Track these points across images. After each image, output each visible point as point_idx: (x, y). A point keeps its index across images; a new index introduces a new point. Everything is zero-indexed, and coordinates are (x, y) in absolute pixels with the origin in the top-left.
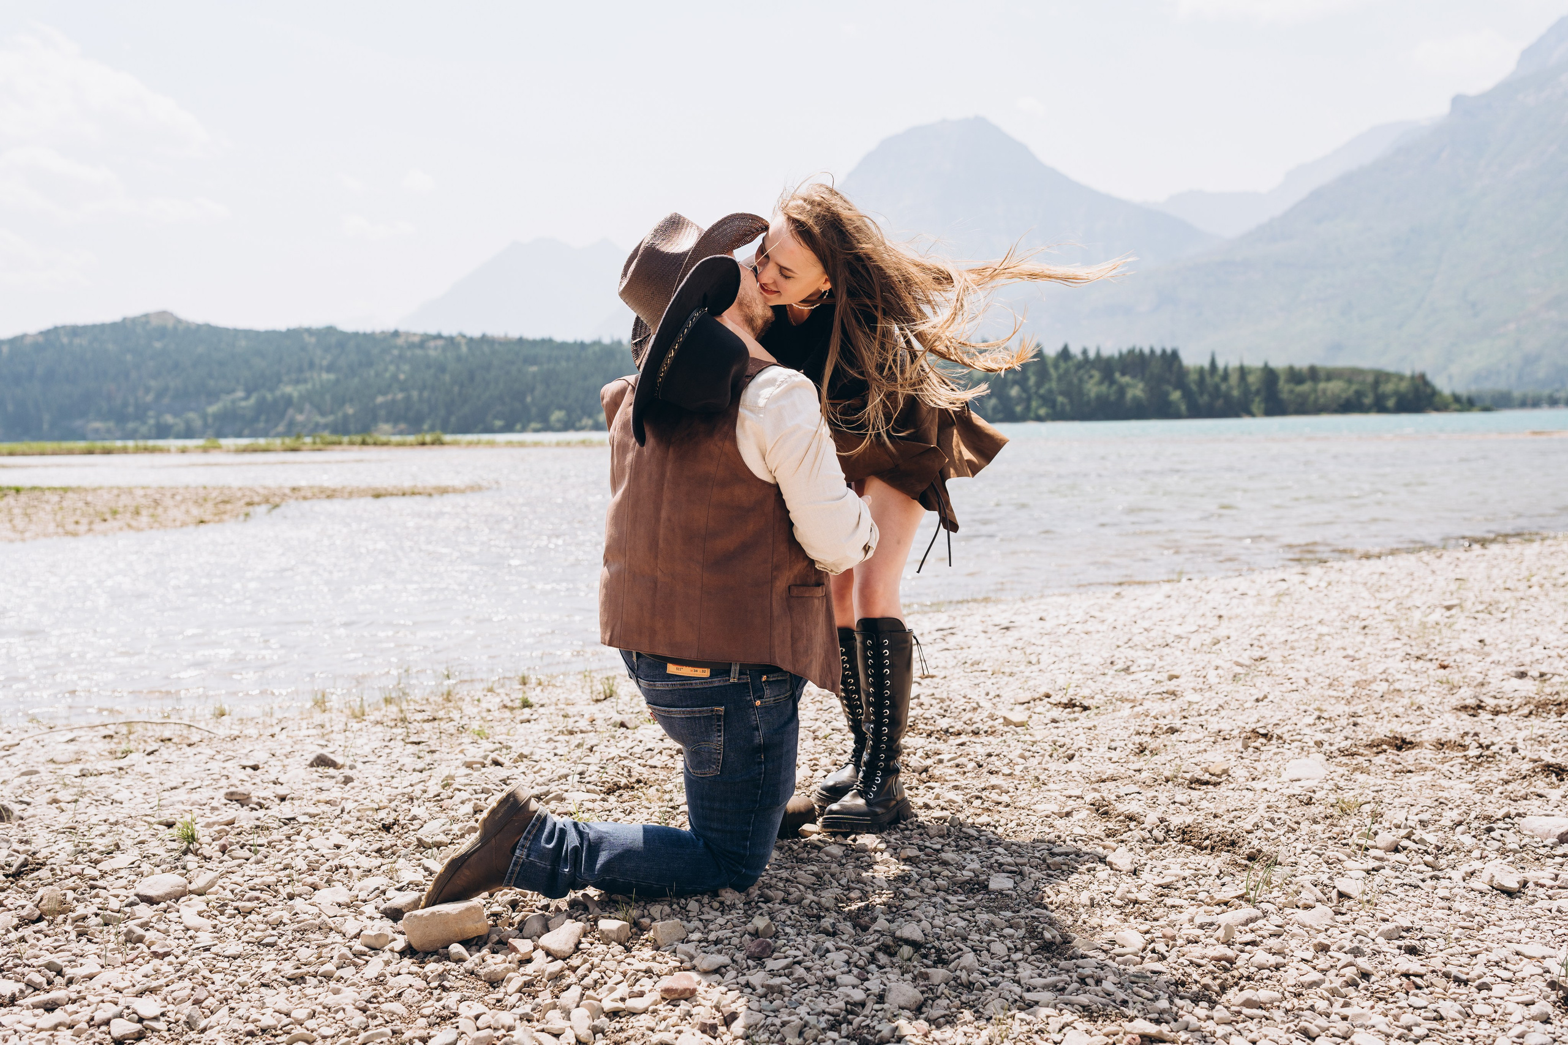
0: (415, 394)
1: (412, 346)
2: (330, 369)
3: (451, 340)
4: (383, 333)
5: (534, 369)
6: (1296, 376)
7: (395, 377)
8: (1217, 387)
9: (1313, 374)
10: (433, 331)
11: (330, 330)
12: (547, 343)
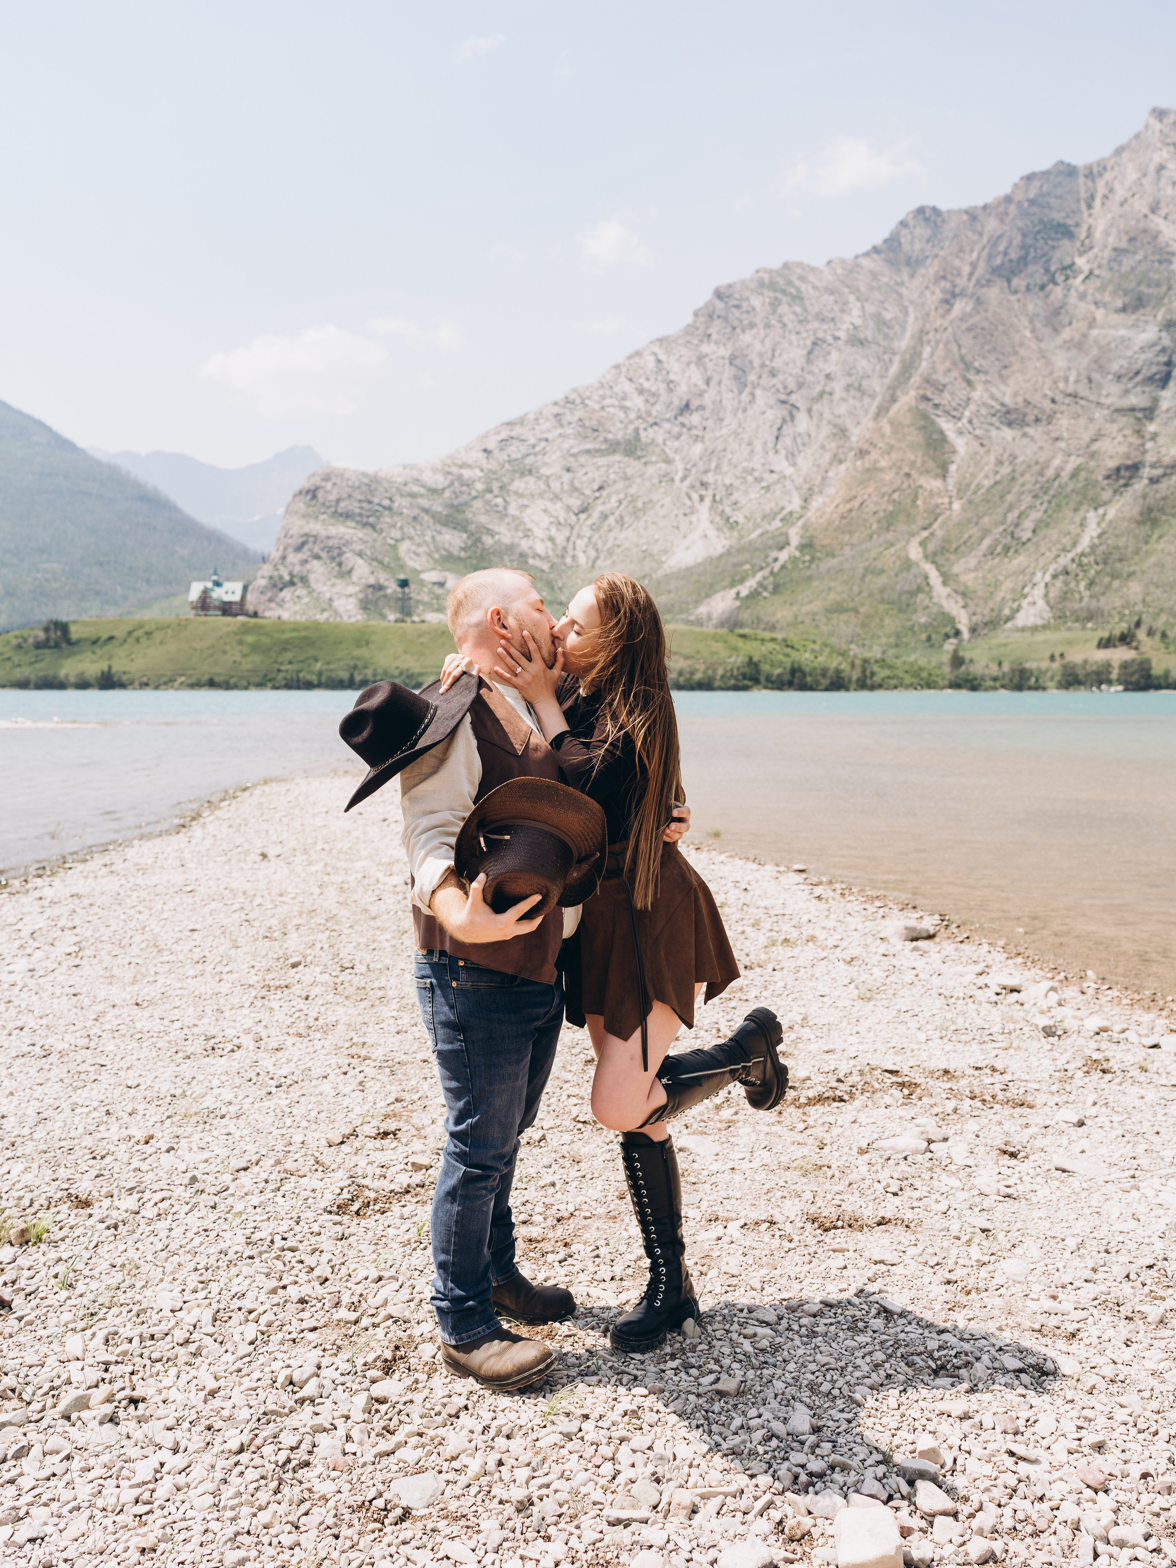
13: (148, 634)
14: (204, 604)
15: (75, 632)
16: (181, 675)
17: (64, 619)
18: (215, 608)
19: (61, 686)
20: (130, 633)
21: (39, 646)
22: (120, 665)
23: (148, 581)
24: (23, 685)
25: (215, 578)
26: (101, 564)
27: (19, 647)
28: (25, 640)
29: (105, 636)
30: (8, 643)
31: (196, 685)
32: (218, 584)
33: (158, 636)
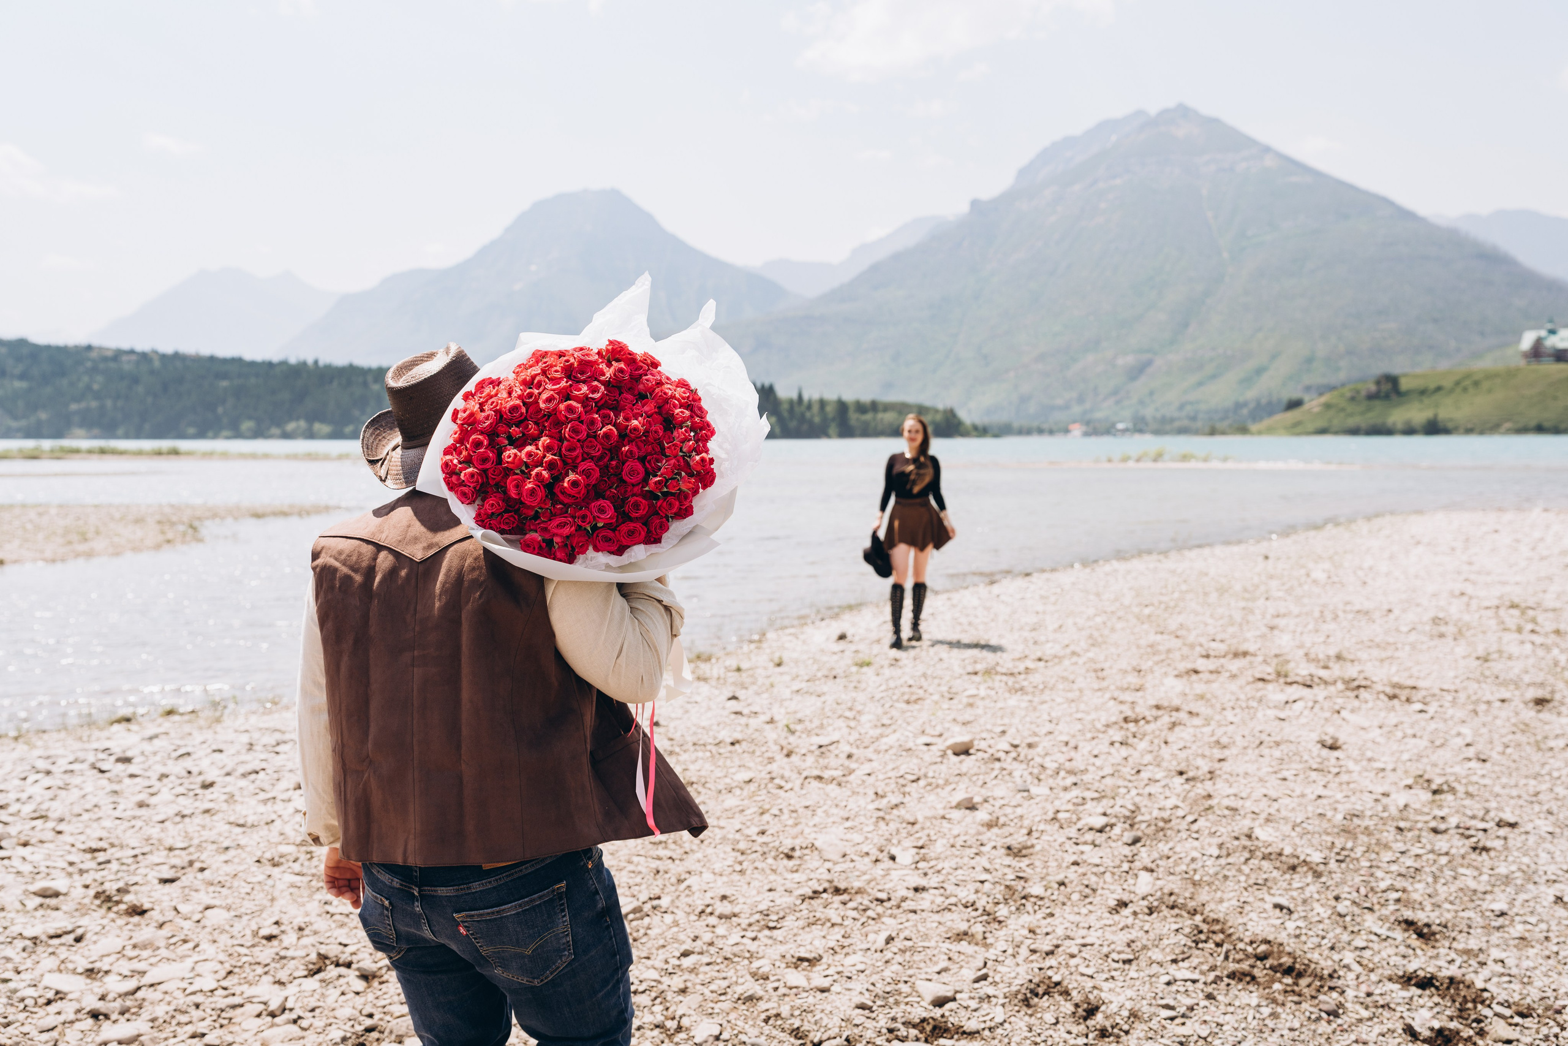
0: (109, 403)
1: (105, 359)
2: (22, 377)
3: (144, 356)
4: (76, 347)
5: (224, 383)
6: (861, 408)
7: (88, 388)
8: (803, 415)
9: (874, 406)
10: (125, 346)
11: (22, 343)
12: (238, 361)
13: (1476, 384)
14: (1537, 352)
15: (1405, 384)
16: (1508, 420)
17: (1395, 370)
18: (1549, 356)
19: (1387, 431)
20: (1457, 383)
21: (1371, 397)
22: (1446, 411)
23: (1482, 334)
24: (1354, 431)
25: (1549, 326)
26: (1436, 321)
27: (1353, 399)
28: (1358, 392)
29: (1432, 386)
30: (1342, 395)
31: (1522, 430)
32: (1552, 332)
33: (1486, 385)
